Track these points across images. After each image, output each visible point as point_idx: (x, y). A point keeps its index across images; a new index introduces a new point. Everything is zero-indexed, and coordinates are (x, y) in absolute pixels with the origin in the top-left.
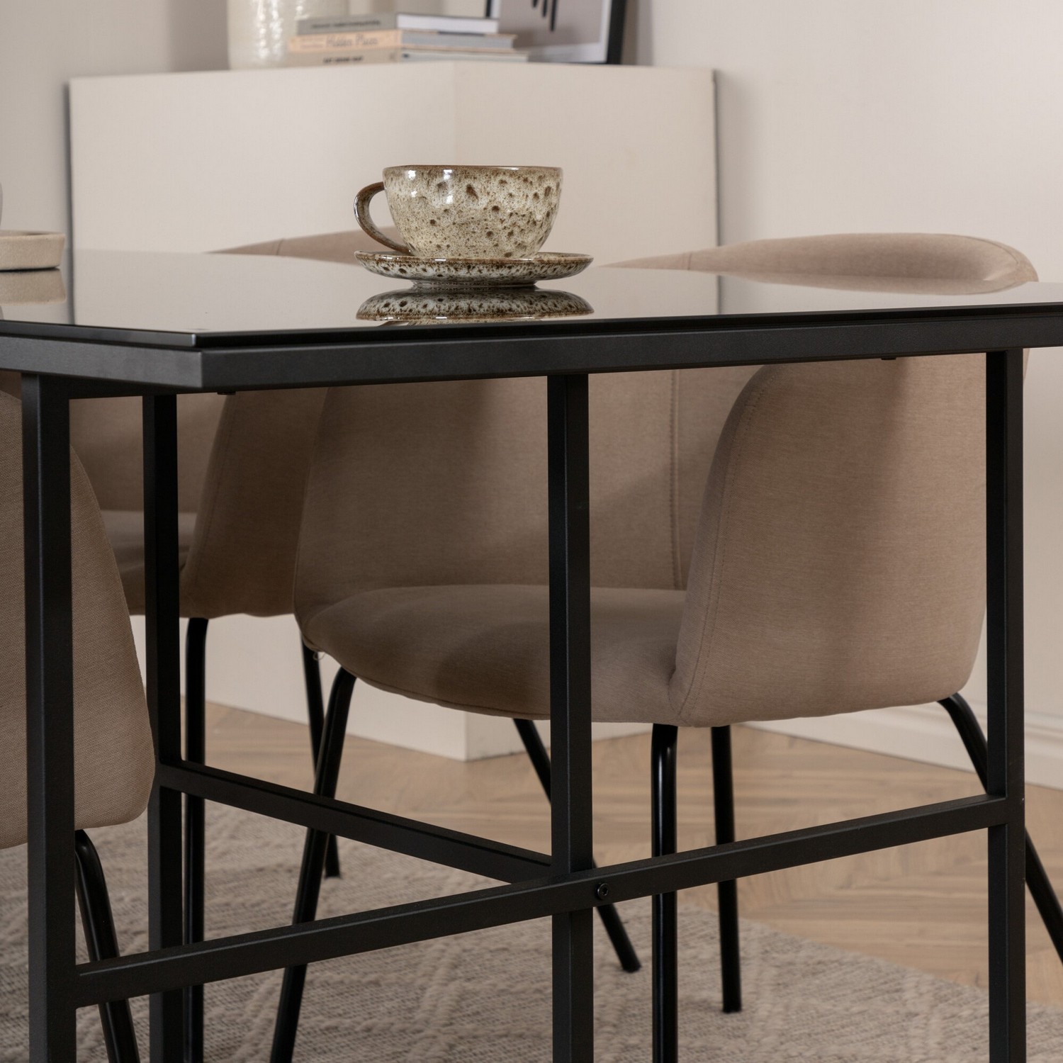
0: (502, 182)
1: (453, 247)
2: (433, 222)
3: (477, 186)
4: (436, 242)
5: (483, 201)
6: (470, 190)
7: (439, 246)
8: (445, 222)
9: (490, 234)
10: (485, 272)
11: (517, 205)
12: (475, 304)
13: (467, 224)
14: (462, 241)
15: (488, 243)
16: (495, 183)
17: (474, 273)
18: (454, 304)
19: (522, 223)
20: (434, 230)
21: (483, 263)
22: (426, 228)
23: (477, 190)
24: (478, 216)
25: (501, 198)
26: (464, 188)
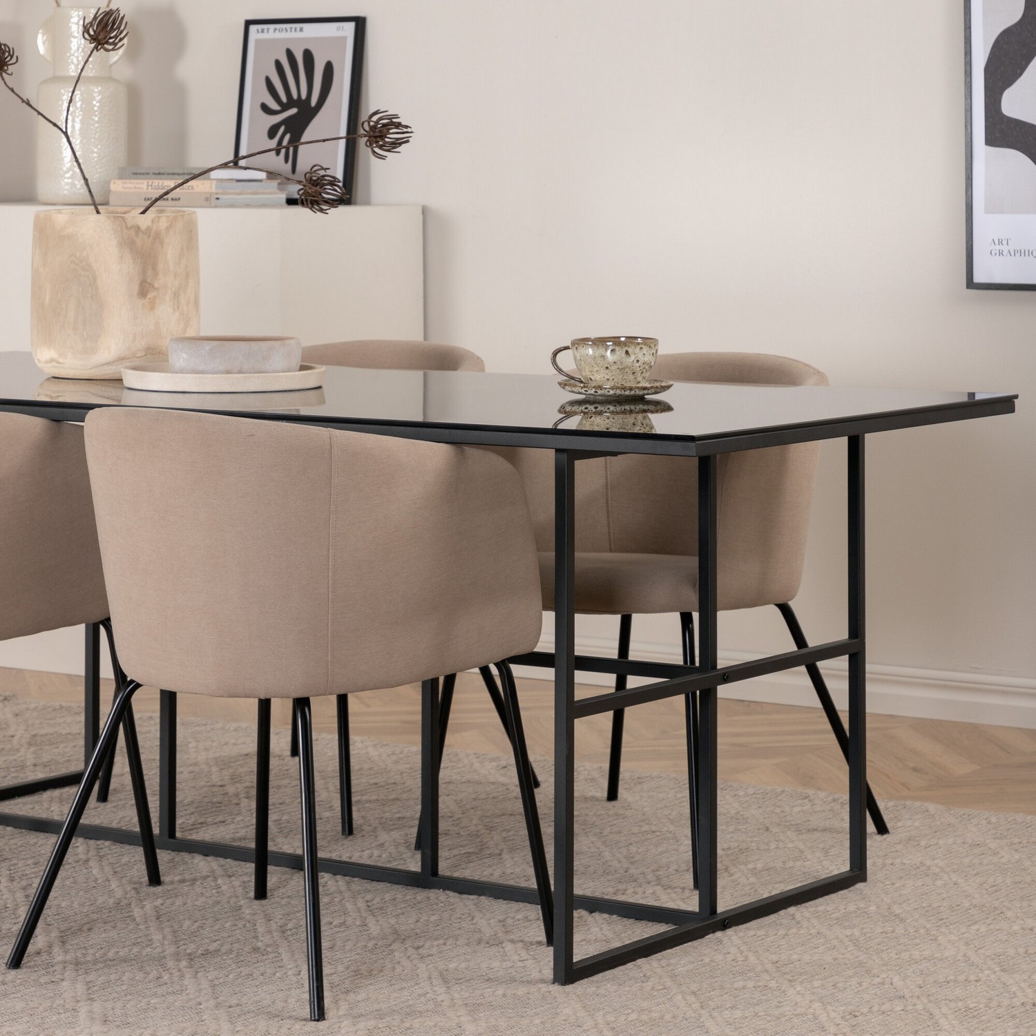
0: (641, 348)
1: (616, 380)
2: (607, 368)
3: (630, 350)
4: (607, 377)
5: (633, 358)
6: (627, 352)
7: (608, 379)
8: (614, 368)
9: (634, 373)
10: (637, 392)
11: (646, 359)
12: (633, 407)
13: (624, 368)
14: (620, 377)
15: (632, 377)
16: (638, 348)
17: (633, 393)
18: (623, 408)
19: (647, 367)
20: (607, 371)
21: (638, 388)
22: (603, 370)
23: (630, 353)
24: (630, 365)
25: (640, 356)
26: (624, 351)
